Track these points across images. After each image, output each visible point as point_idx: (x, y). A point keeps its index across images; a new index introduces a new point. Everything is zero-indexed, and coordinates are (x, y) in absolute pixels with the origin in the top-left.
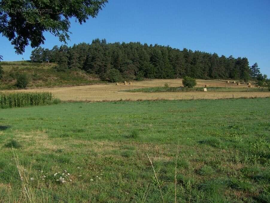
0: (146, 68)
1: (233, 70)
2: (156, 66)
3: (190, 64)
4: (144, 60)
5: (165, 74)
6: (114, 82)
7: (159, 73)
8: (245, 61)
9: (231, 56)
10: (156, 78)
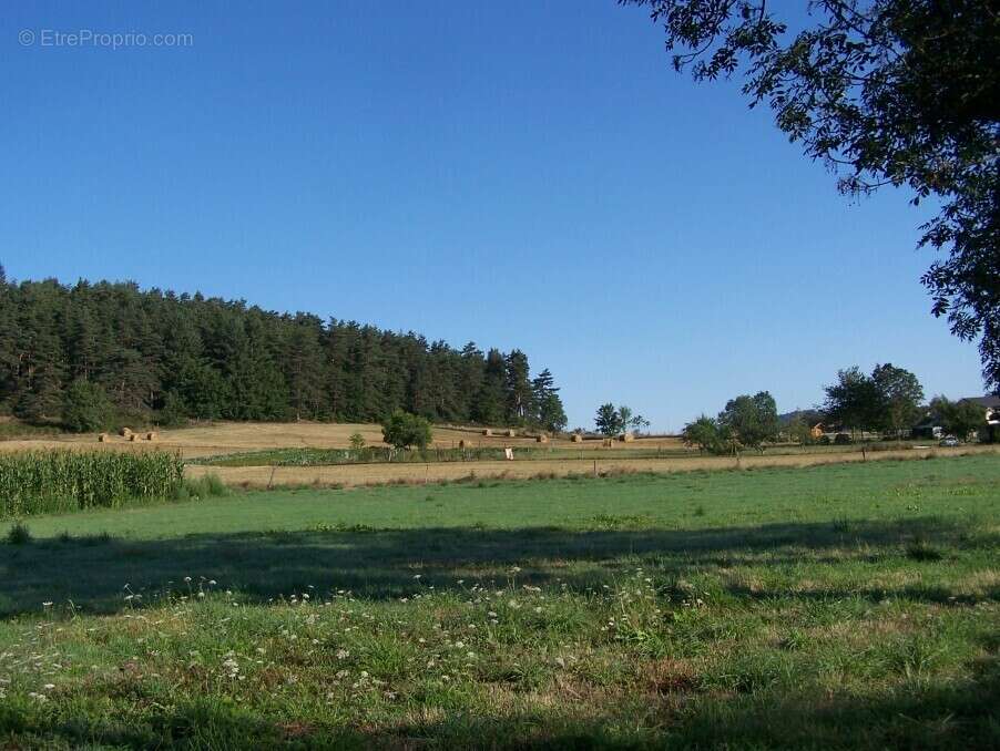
0: (190, 382)
1: (482, 392)
2: (226, 373)
3: (340, 371)
4: (183, 351)
5: (261, 405)
6: (86, 429)
7: (238, 399)
8: (519, 361)
9: (472, 344)
10: (227, 417)
